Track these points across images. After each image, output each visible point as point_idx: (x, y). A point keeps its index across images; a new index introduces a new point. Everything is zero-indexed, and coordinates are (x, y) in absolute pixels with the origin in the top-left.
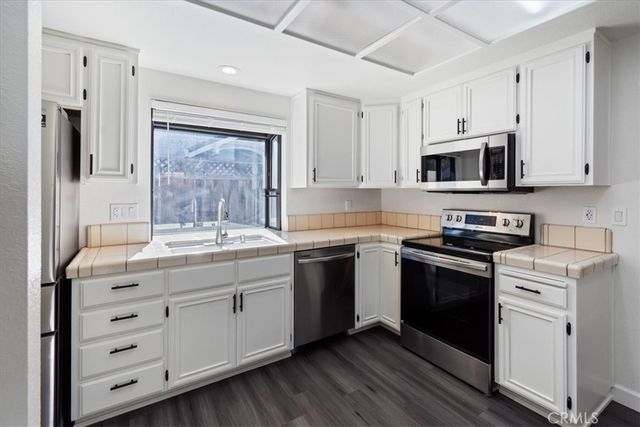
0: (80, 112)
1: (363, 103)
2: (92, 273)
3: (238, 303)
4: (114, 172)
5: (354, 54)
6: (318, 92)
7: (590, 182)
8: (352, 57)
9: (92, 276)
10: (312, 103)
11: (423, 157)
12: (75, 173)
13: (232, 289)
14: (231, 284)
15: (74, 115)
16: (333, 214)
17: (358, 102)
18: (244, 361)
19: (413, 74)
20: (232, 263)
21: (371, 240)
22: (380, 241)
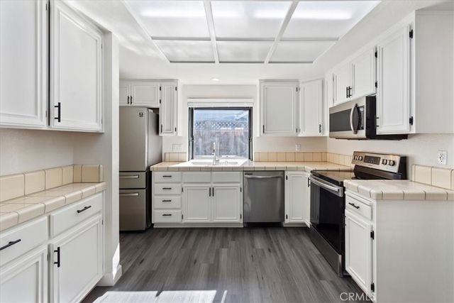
0: (158, 109)
1: (301, 81)
2: (158, 170)
3: (212, 192)
4: (169, 131)
5: (263, 62)
6: (267, 81)
7: (414, 132)
8: (262, 64)
9: (157, 171)
10: (262, 88)
11: (330, 115)
12: (157, 132)
13: (209, 185)
14: (209, 183)
15: (156, 110)
16: (286, 153)
17: (297, 81)
18: (215, 221)
19: (312, 62)
20: (209, 173)
21: (297, 169)
22: (305, 171)
